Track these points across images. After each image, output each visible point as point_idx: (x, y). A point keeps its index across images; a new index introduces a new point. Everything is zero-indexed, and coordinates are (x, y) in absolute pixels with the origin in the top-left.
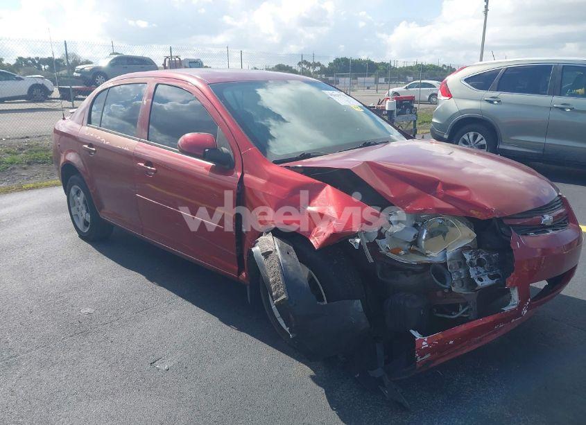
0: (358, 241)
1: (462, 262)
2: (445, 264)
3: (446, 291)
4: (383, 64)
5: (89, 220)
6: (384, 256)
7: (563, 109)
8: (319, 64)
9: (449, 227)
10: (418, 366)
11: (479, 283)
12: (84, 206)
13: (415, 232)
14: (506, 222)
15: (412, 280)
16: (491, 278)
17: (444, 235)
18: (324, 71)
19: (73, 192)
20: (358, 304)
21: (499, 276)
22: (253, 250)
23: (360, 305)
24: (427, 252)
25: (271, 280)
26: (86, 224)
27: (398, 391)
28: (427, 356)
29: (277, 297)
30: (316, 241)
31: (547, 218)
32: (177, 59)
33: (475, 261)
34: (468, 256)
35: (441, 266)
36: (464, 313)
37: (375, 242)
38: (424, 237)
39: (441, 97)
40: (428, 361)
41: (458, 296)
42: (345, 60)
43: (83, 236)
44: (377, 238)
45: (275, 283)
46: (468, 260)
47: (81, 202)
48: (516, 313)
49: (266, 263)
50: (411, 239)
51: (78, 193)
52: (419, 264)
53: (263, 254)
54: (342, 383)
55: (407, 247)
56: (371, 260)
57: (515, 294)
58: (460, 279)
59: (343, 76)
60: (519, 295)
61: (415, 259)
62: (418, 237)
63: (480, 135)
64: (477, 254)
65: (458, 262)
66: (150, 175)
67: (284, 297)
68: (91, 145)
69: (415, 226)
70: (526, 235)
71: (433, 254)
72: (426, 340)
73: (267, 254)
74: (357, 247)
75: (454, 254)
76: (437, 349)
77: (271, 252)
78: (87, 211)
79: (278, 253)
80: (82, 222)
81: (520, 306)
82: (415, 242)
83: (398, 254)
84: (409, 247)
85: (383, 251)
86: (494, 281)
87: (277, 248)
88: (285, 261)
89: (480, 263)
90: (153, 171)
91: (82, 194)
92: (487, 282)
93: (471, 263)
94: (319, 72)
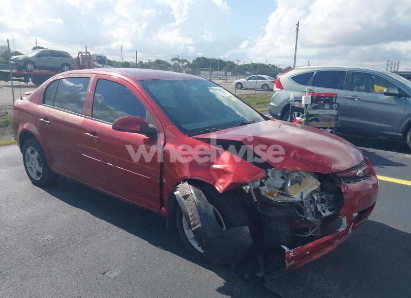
0: (248, 187)
1: (312, 201)
2: (302, 202)
3: (303, 219)
4: (229, 62)
5: (41, 172)
6: (264, 197)
7: (353, 99)
8: (185, 61)
9: (303, 179)
10: (286, 269)
11: (323, 214)
12: (37, 162)
13: (283, 181)
14: (338, 175)
15: (281, 213)
16: (330, 210)
17: (300, 184)
18: (189, 65)
19: (29, 151)
20: (246, 229)
21: (334, 209)
22: (175, 193)
23: (248, 230)
24: (291, 194)
25: (190, 214)
26: (38, 174)
27: (274, 286)
28: (292, 262)
29: (194, 226)
30: (219, 188)
31: (359, 172)
32: (88, 54)
33: (320, 200)
34: (316, 197)
35: (300, 204)
36: (312, 234)
37: (258, 188)
38: (289, 185)
39: (275, 89)
40: (293, 266)
41: (311, 222)
42: (204, 59)
43: (35, 183)
44: (260, 186)
45: (192, 216)
46: (316, 199)
47: (35, 159)
48: (345, 232)
49: (185, 202)
50: (280, 186)
51: (33, 152)
52: (287, 203)
53: (183, 197)
54: (236, 282)
55: (277, 191)
56: (256, 200)
57: (345, 221)
58: (311, 211)
59: (203, 70)
60: (347, 221)
61: (283, 199)
62: (285, 185)
63: (301, 114)
64: (321, 195)
65: (310, 201)
66: (94, 141)
67: (199, 225)
68: (46, 119)
69: (283, 178)
70: (348, 183)
71: (295, 196)
72: (292, 251)
73: (186, 197)
74: (247, 192)
75: (307, 195)
76: (299, 257)
77: (189, 195)
78: (40, 165)
79: (194, 196)
80: (35, 172)
81: (348, 228)
82: (283, 188)
83: (273, 196)
84: (279, 191)
85: (263, 193)
86: (332, 213)
87: (193, 192)
88: (199, 201)
89: (323, 201)
90: (97, 138)
91: (36, 153)
92: (328, 213)
93: (317, 201)
94: (186, 66)
